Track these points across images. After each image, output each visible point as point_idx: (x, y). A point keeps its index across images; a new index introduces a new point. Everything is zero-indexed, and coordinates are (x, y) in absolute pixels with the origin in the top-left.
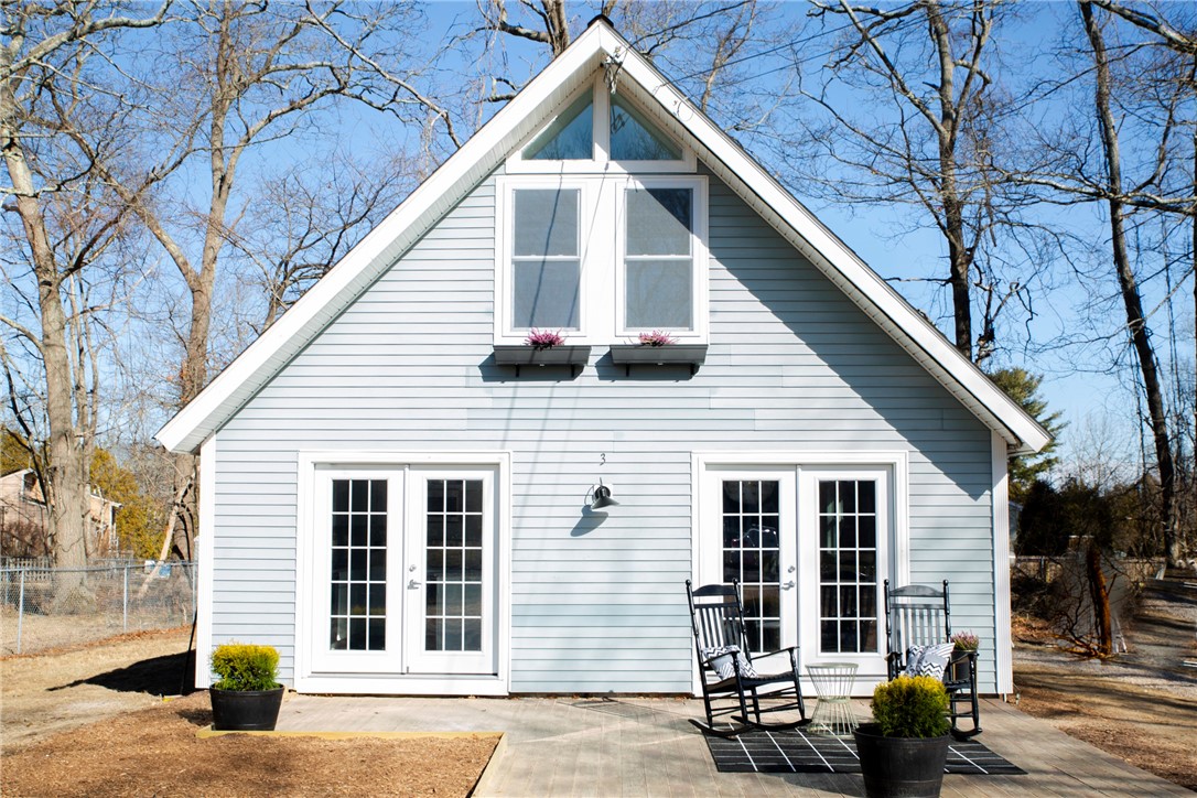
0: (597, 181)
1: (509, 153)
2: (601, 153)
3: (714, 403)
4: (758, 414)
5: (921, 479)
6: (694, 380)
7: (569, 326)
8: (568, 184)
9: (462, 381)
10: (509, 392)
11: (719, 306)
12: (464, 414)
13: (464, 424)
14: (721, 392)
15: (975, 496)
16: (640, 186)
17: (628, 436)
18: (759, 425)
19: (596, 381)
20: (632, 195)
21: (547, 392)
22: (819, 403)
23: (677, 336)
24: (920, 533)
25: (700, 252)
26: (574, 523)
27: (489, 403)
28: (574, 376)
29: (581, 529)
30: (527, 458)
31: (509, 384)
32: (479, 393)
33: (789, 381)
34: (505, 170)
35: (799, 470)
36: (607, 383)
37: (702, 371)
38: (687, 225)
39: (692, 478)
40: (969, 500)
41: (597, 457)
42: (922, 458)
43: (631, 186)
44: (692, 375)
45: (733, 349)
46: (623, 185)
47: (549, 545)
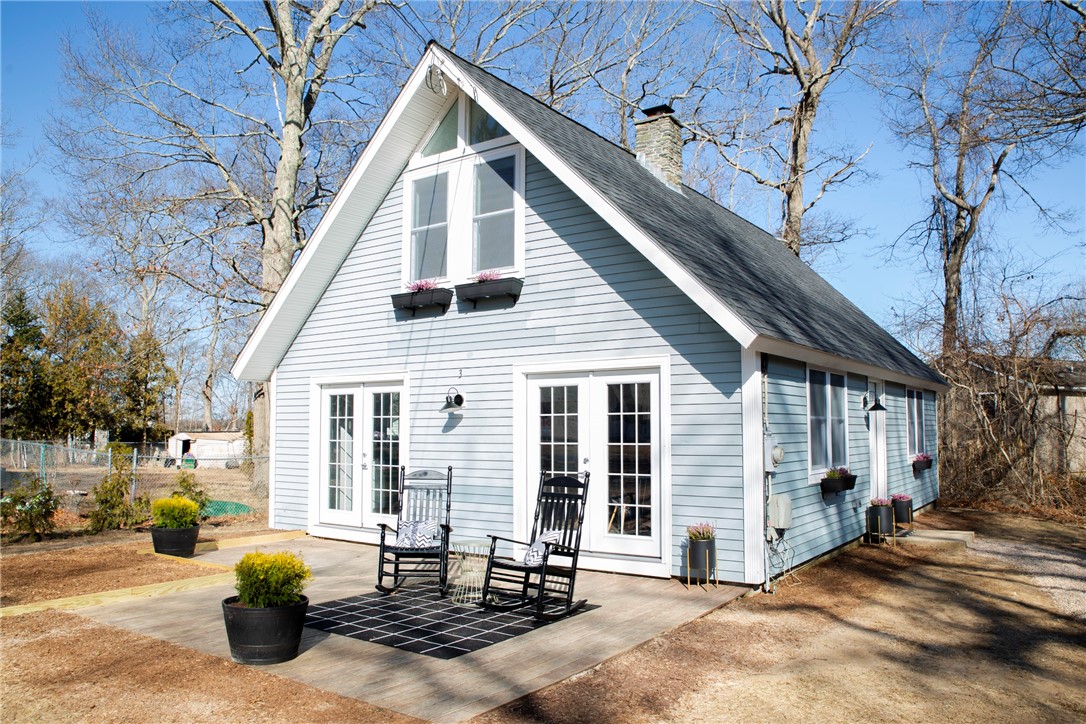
0: (457, 164)
1: (411, 156)
2: (461, 142)
3: (529, 324)
4: (558, 331)
5: (680, 380)
6: (517, 307)
7: (440, 275)
8: (442, 169)
9: (385, 323)
10: (409, 328)
11: (533, 245)
12: (385, 346)
13: (385, 353)
14: (534, 315)
15: (728, 394)
16: (483, 161)
17: (476, 355)
18: (558, 340)
19: (457, 315)
20: (479, 167)
21: (428, 326)
22: (601, 318)
23: (503, 273)
24: (679, 430)
25: (519, 201)
26: (443, 422)
27: (399, 337)
28: (444, 312)
29: (448, 427)
30: (418, 375)
31: (409, 322)
32: (394, 330)
33: (579, 301)
34: (410, 167)
35: (591, 376)
36: (463, 315)
37: (521, 299)
38: (511, 184)
39: (514, 386)
40: (722, 398)
41: (457, 372)
42: (682, 360)
43: (478, 162)
44: (515, 303)
45: (541, 279)
46: (473, 163)
47: (430, 439)
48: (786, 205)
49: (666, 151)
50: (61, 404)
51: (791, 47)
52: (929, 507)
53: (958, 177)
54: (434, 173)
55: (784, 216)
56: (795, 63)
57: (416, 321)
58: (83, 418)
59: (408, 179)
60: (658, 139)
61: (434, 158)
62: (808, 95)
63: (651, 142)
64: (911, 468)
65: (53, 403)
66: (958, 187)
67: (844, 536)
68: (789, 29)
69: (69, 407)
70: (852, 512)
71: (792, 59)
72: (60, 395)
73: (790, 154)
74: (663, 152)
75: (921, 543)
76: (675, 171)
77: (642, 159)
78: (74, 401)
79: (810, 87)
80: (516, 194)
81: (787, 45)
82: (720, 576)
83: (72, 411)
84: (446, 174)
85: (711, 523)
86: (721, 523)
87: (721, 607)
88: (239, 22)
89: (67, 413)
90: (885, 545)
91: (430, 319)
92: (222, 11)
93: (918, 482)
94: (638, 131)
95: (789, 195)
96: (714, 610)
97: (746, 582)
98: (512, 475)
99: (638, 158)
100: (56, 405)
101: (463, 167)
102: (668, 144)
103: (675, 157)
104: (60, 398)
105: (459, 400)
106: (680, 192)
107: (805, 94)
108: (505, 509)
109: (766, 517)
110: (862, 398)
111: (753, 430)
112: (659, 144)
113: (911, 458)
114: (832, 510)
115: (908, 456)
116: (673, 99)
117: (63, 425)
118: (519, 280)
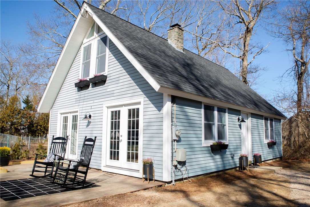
0: (93, 41)
1: (84, 39)
2: (95, 33)
3: (108, 90)
4: (115, 92)
5: (146, 106)
6: (106, 85)
7: (88, 76)
8: (90, 42)
9: (75, 93)
10: (80, 94)
11: (110, 64)
12: (75, 100)
13: (74, 102)
14: (109, 87)
15: (160, 110)
17: (95, 101)
18: (115, 95)
19: (91, 89)
20: (98, 40)
21: (84, 93)
22: (126, 86)
23: (102, 74)
24: (146, 124)
25: (107, 50)
27: (78, 97)
28: (88, 88)
29: (88, 125)
30: (81, 109)
31: (80, 92)
32: (77, 95)
33: (121, 81)
34: (83, 44)
35: (123, 107)
36: (93, 89)
37: (107, 82)
38: (106, 45)
39: (104, 111)
40: (158, 112)
41: (90, 108)
42: (147, 99)
43: (98, 39)
44: (105, 83)
45: (111, 75)
46: (97, 40)
47: (83, 130)
48: (242, 63)
49: (176, 38)
50: (37, 126)
51: (241, 13)
52: (278, 159)
53: (302, 53)
54: (88, 44)
55: (241, 66)
56: (243, 18)
57: (82, 91)
58: (43, 130)
59: (83, 47)
60: (174, 35)
61: (88, 40)
62: (248, 28)
63: (172, 36)
64: (267, 145)
65: (35, 126)
66: (301, 56)
67: (224, 167)
68: (240, 7)
69: (39, 127)
70: (231, 158)
71: (242, 17)
72: (37, 124)
73: (243, 47)
74: (175, 39)
75: (259, 170)
76: (180, 45)
77: (169, 41)
78: (41, 126)
79: (248, 25)
80: (107, 48)
81: (240, 13)
82: (156, 178)
83: (40, 129)
84: (91, 44)
85: (152, 158)
86: (155, 158)
87: (145, 189)
88: (72, 13)
89: (39, 129)
90: (246, 171)
91: (85, 91)
92: (68, 11)
93: (271, 150)
94: (168, 33)
95: (243, 60)
96: (141, 190)
97: (163, 181)
98: (102, 141)
99: (168, 41)
100: (36, 126)
101: (95, 41)
102: (177, 36)
103: (180, 40)
104: (36, 125)
105: (90, 116)
106: (182, 51)
107: (247, 28)
108: (99, 153)
109: (172, 157)
110: (237, 118)
111: (167, 124)
112: (174, 36)
113: (266, 141)
114: (218, 157)
115: (265, 140)
116: (212, 34)
117: (38, 132)
118: (106, 76)
